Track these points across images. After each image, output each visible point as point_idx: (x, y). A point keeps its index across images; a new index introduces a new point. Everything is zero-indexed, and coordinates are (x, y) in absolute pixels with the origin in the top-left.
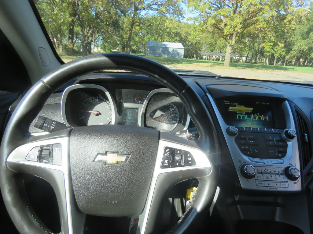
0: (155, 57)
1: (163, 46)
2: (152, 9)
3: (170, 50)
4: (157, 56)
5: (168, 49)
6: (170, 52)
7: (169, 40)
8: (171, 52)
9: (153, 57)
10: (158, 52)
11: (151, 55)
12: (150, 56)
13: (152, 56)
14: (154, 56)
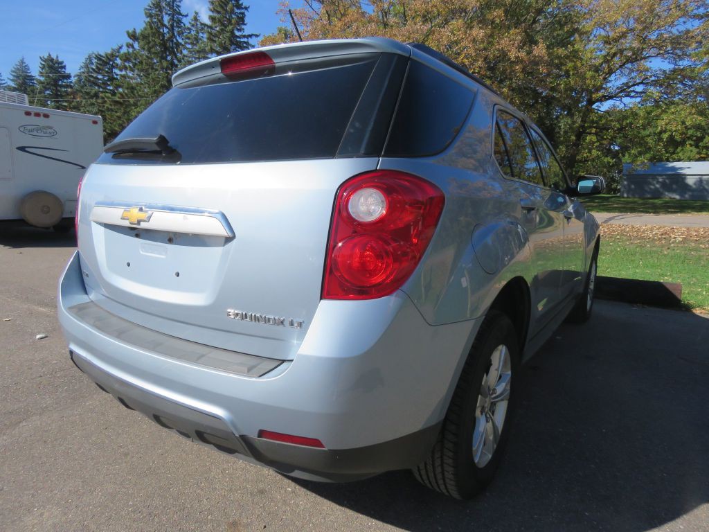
0: (644, 199)
1: (670, 173)
2: (632, 94)
3: (691, 181)
4: (649, 196)
5: (685, 178)
6: (690, 186)
7: (698, 156)
8: (694, 186)
9: (636, 199)
10: (652, 187)
11: (630, 196)
12: (628, 197)
13: (635, 197)
14: (640, 198)
